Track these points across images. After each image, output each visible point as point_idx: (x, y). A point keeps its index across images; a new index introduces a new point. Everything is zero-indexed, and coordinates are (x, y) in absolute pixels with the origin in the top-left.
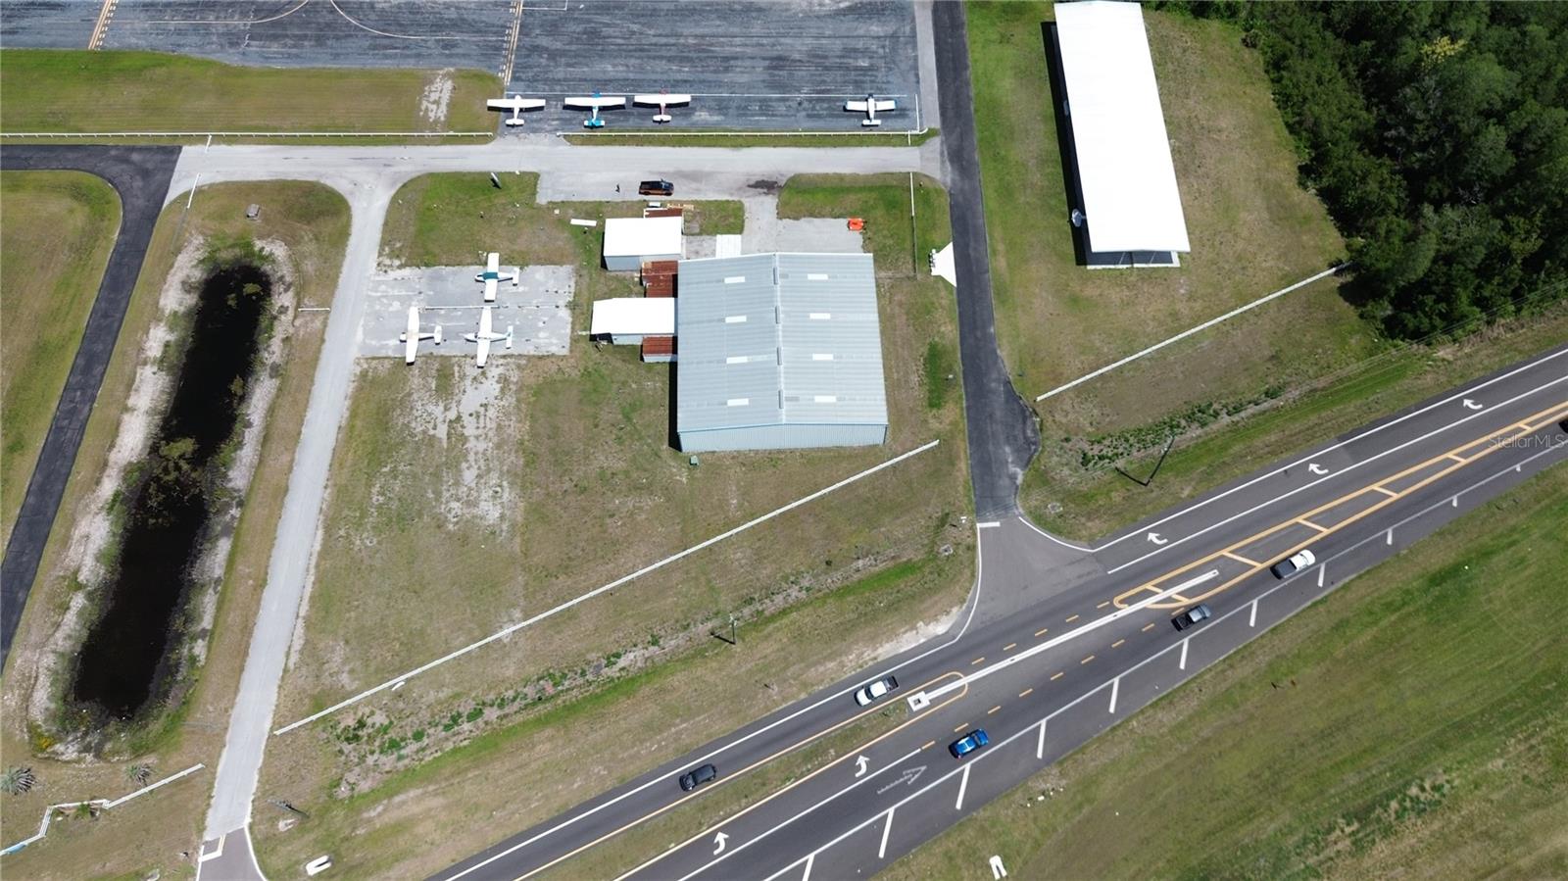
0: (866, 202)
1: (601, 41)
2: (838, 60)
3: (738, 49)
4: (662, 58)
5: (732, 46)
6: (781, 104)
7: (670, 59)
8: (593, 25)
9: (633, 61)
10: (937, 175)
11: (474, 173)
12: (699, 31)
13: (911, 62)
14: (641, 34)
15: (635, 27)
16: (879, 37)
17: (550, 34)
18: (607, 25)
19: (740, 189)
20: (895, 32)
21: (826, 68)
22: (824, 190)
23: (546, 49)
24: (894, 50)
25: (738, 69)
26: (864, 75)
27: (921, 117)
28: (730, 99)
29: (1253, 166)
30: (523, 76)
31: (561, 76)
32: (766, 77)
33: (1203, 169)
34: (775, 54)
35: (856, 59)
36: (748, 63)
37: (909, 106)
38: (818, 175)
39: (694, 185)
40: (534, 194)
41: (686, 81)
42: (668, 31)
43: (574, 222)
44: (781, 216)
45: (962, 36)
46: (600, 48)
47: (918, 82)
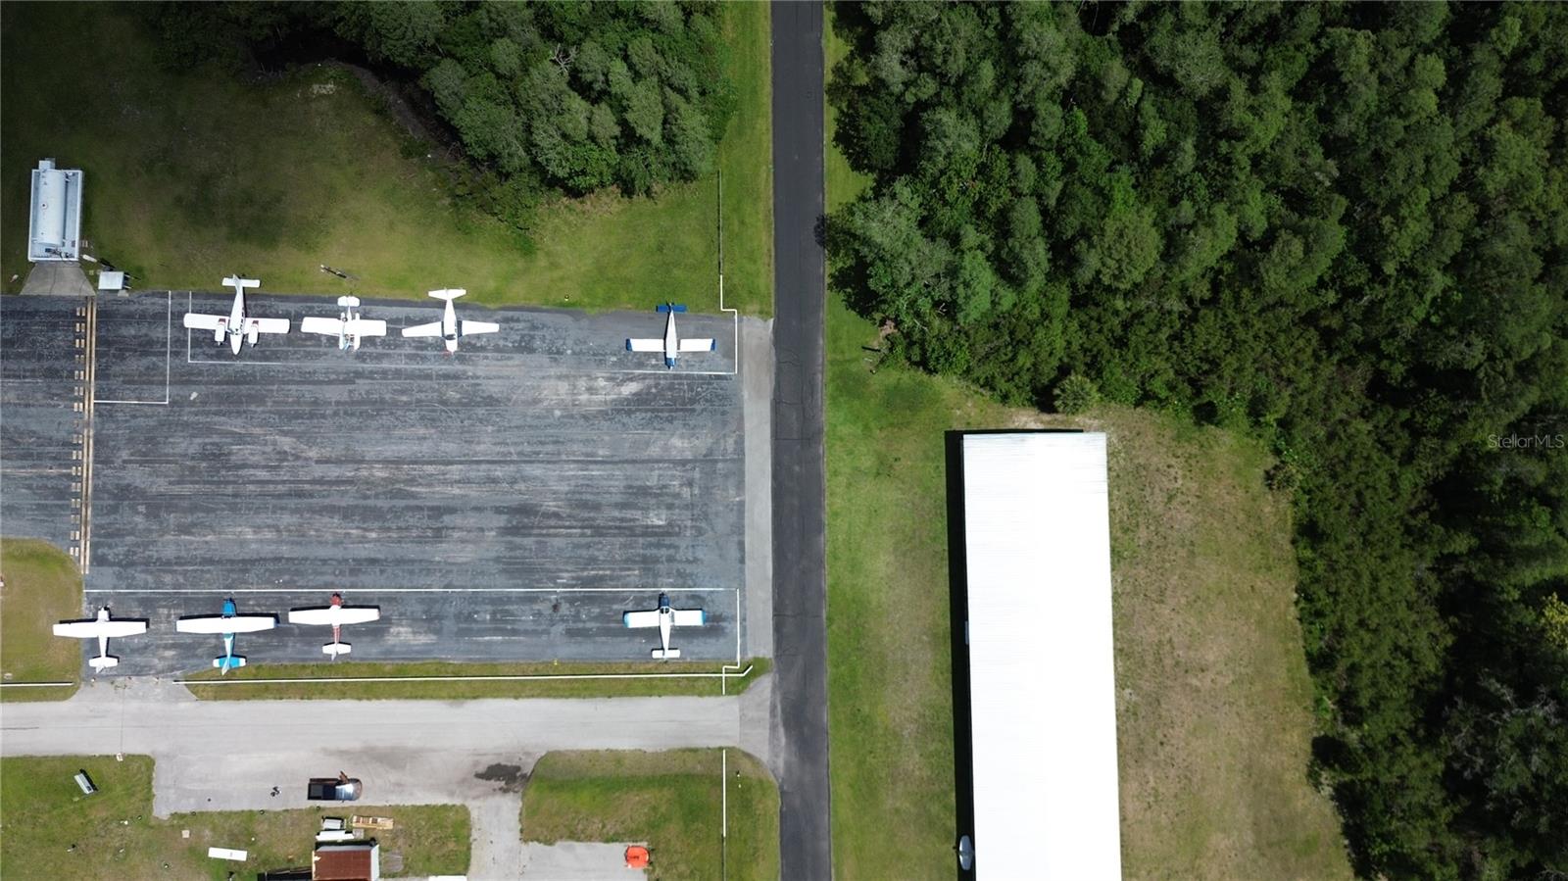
0: (654, 809)
1: (230, 475)
2: (616, 514)
3: (456, 491)
4: (332, 510)
5: (445, 482)
6: (526, 608)
7: (347, 513)
8: (215, 439)
9: (287, 519)
10: (764, 754)
11: (54, 758)
12: (390, 450)
13: (732, 518)
14: (297, 457)
15: (286, 443)
16: (684, 463)
17: (145, 460)
18: (241, 439)
19: (463, 781)
20: (710, 452)
21: (599, 531)
22: (592, 781)
23: (142, 494)
24: (707, 491)
25: (456, 535)
26: (658, 546)
27: (743, 635)
28: (445, 599)
29: (1244, 741)
30: (110, 555)
31: (169, 553)
32: (499, 549)
33: (1168, 748)
34: (514, 500)
35: (646, 509)
36: (472, 520)
37: (727, 612)
38: (582, 754)
39: (394, 777)
40: (149, 798)
41: (373, 561)
42: (339, 450)
43: (215, 853)
44: (527, 835)
45: (816, 459)
46: (230, 489)
47: (742, 561)
